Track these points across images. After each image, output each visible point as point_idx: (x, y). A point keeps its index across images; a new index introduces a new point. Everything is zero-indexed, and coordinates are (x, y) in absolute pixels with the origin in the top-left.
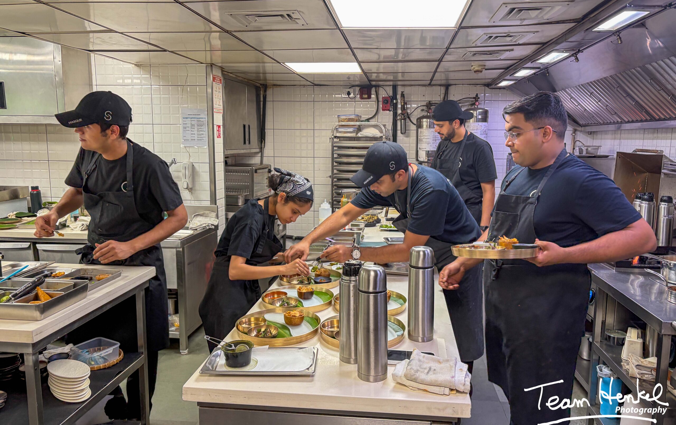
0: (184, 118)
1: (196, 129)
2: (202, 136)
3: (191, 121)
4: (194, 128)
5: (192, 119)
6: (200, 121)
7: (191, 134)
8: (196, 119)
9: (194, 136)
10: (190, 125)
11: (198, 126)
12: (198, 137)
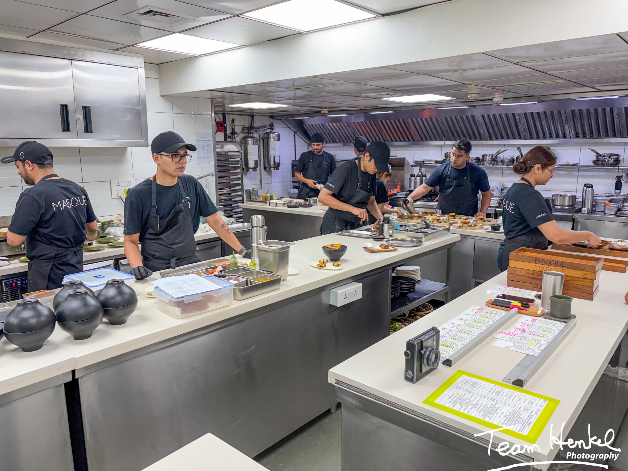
0: (198, 140)
1: (206, 149)
2: (210, 154)
3: (203, 143)
4: (204, 148)
5: (203, 141)
6: (208, 143)
7: (203, 153)
8: (205, 141)
9: (205, 154)
10: (201, 146)
11: (207, 146)
12: (207, 155)
